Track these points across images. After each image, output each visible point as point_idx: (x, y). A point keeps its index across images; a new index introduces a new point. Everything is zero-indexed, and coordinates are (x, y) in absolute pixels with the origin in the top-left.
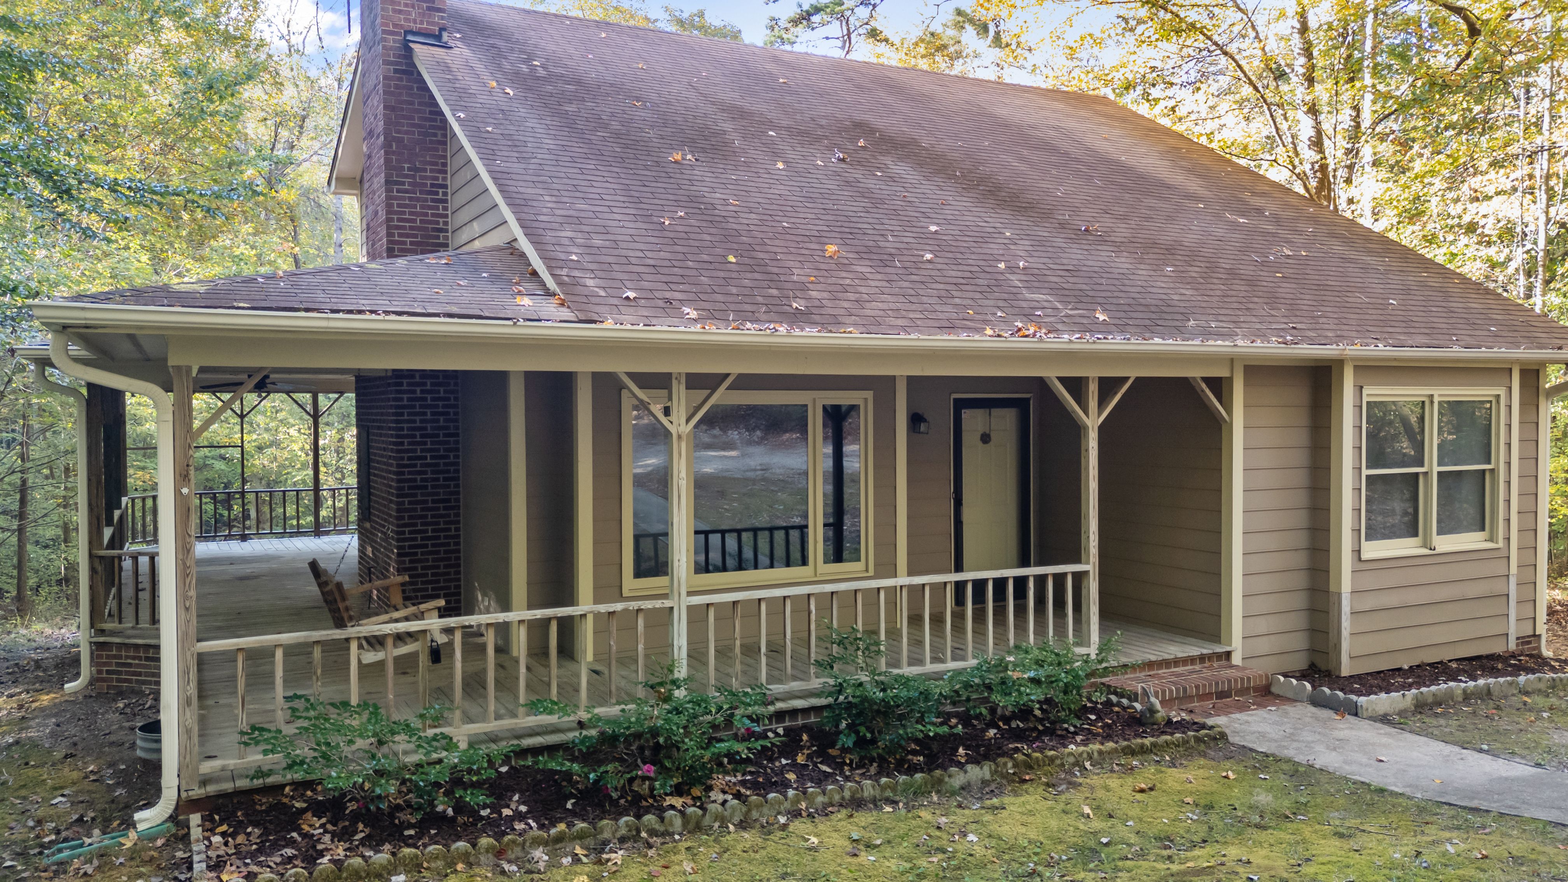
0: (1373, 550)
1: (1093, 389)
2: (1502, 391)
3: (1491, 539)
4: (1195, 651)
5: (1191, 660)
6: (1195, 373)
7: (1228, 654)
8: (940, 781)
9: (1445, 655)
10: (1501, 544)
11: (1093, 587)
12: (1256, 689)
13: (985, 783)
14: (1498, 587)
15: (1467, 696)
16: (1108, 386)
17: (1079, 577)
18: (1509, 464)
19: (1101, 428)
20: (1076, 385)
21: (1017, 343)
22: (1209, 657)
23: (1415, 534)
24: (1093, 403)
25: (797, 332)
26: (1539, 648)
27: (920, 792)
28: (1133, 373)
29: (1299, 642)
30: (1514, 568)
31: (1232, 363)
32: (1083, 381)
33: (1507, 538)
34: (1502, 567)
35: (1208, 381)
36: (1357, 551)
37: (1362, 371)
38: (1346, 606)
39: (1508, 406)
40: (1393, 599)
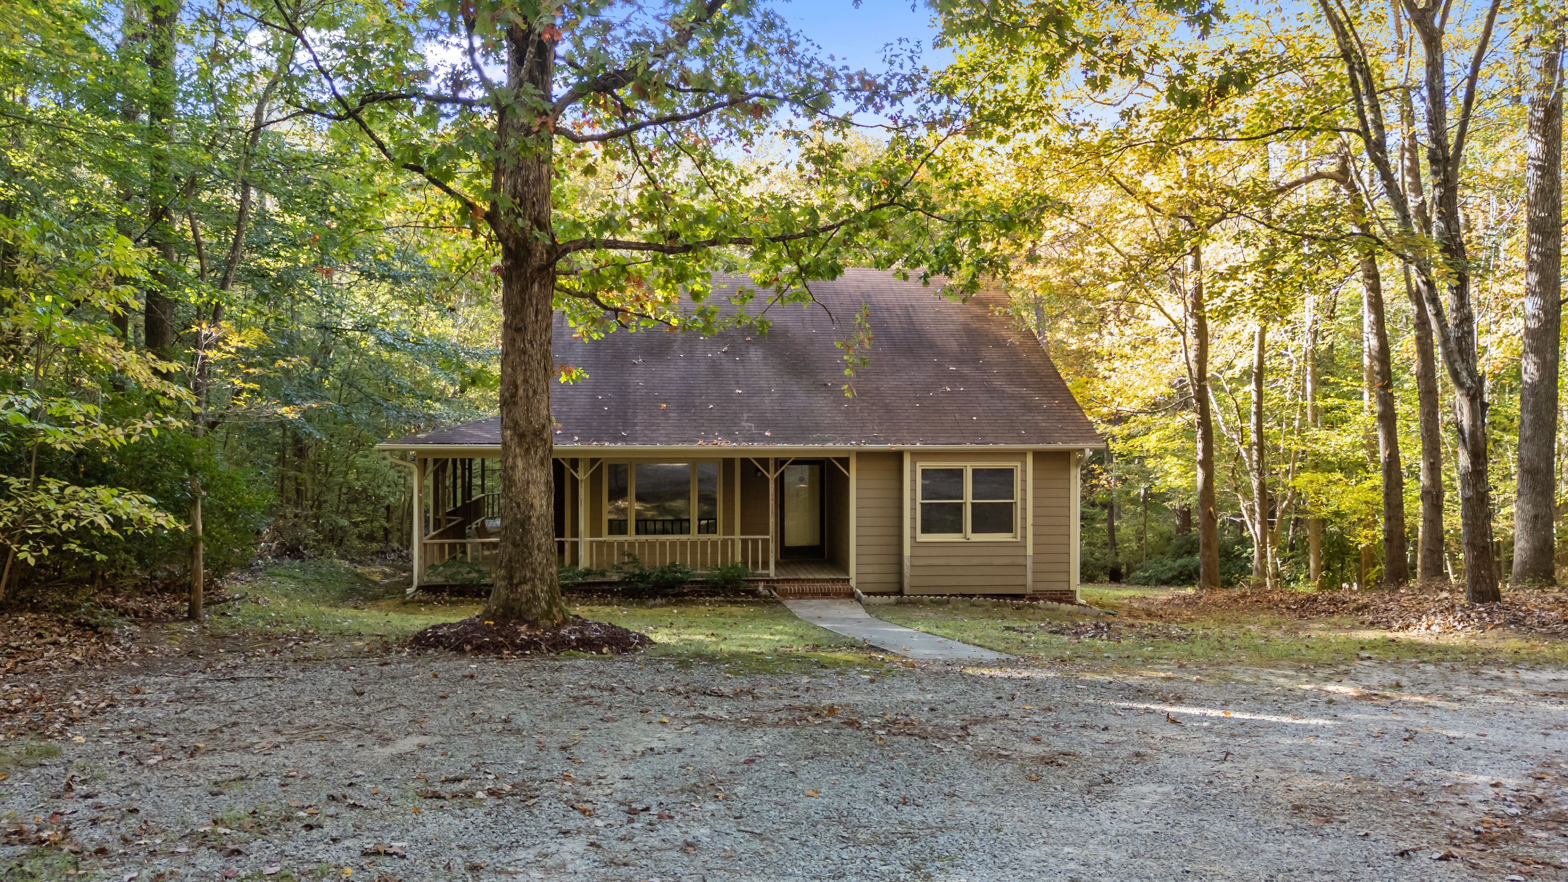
0: (925, 538)
1: (772, 463)
2: (1019, 464)
3: (1013, 537)
5: (827, 581)
6: (830, 456)
7: (849, 579)
10: (1019, 540)
11: (772, 546)
12: (845, 594)
14: (1020, 561)
16: (780, 462)
17: (766, 542)
18: (1024, 500)
20: (764, 462)
22: (838, 580)
24: (772, 468)
26: (1073, 597)
28: (793, 456)
29: (892, 578)
30: (1030, 551)
31: (849, 451)
32: (767, 460)
33: (1024, 537)
34: (1020, 552)
35: (838, 459)
36: (913, 537)
37: (917, 455)
38: (907, 562)
39: (1024, 472)
40: (941, 561)
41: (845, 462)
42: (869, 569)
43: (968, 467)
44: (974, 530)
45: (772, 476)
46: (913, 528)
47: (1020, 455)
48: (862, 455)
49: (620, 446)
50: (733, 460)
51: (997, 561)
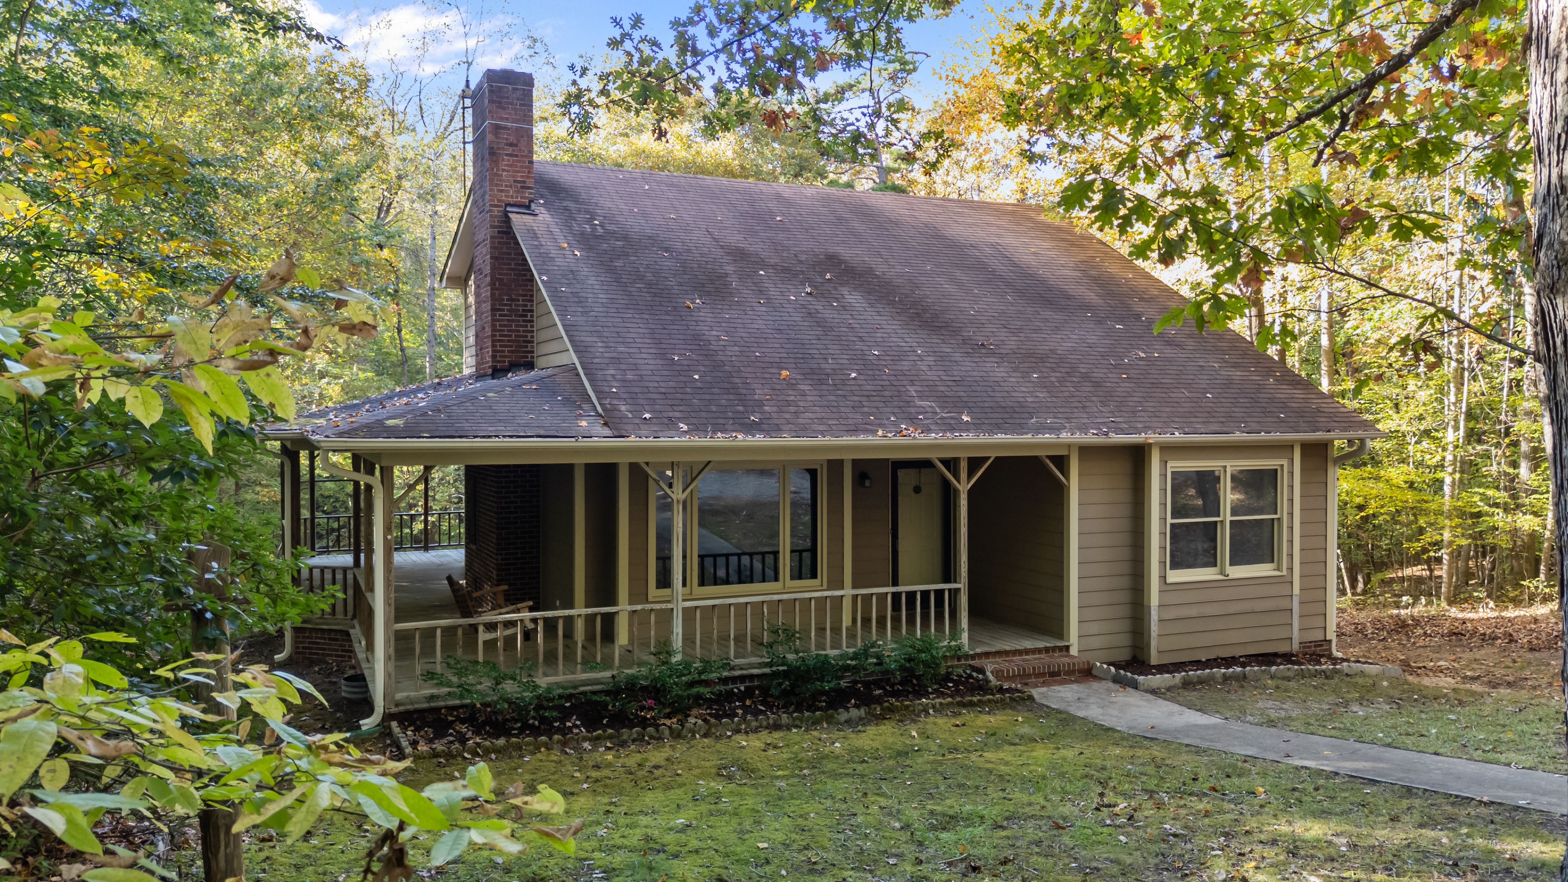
0: (1176, 576)
1: (964, 466)
2: (1285, 462)
3: (1278, 569)
4: (1041, 644)
5: (1039, 651)
6: (1041, 453)
7: (1067, 648)
8: (832, 716)
9: (1238, 652)
10: (1285, 573)
11: (964, 599)
12: (1080, 671)
13: (861, 719)
14: (1284, 603)
15: (1226, 678)
16: (974, 463)
17: (954, 593)
18: (1291, 514)
19: (970, 492)
20: (951, 464)
21: (899, 440)
22: (1054, 649)
23: (1215, 565)
24: (964, 475)
25: (750, 438)
26: (1330, 650)
27: (816, 722)
28: (993, 455)
29: (1124, 640)
30: (1296, 590)
31: (1069, 446)
32: (956, 460)
33: (1291, 569)
34: (1284, 590)
35: (1052, 458)
36: (1163, 578)
37: (1168, 450)
38: (1152, 615)
39: (1291, 473)
40: (1193, 611)
41: (1061, 462)
42: (1094, 628)
43: (1229, 468)
44: (1233, 562)
45: (963, 487)
46: (1163, 563)
47: (1285, 448)
48: (1086, 451)
49: (759, 439)
50: (841, 462)
51: (1260, 606)
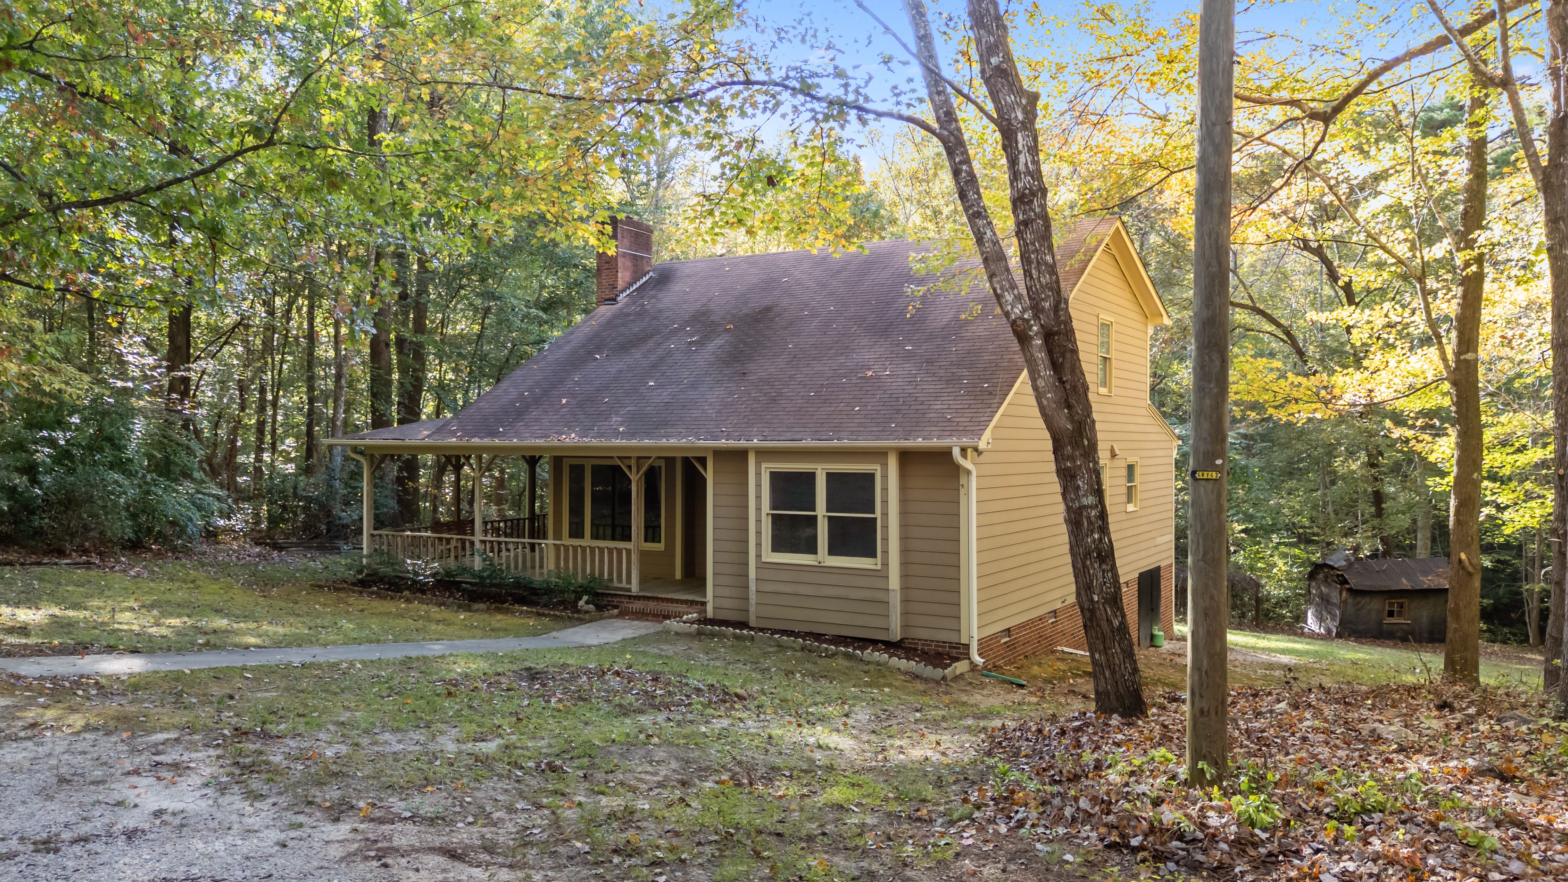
0: (774, 558)
1: (633, 462)
2: (879, 468)
3: (877, 564)
6: (689, 455)
7: (705, 604)
10: (879, 568)
11: (633, 558)
14: (879, 596)
18: (886, 515)
24: (634, 469)
26: (969, 654)
28: (654, 455)
30: (895, 584)
31: (706, 449)
33: (885, 564)
34: (880, 584)
36: (759, 556)
37: (763, 454)
38: (753, 586)
39: (885, 477)
40: (789, 589)
41: (703, 461)
42: (727, 592)
43: (821, 471)
44: (831, 553)
45: (634, 478)
46: (760, 545)
47: (880, 455)
48: (719, 453)
51: (854, 594)
